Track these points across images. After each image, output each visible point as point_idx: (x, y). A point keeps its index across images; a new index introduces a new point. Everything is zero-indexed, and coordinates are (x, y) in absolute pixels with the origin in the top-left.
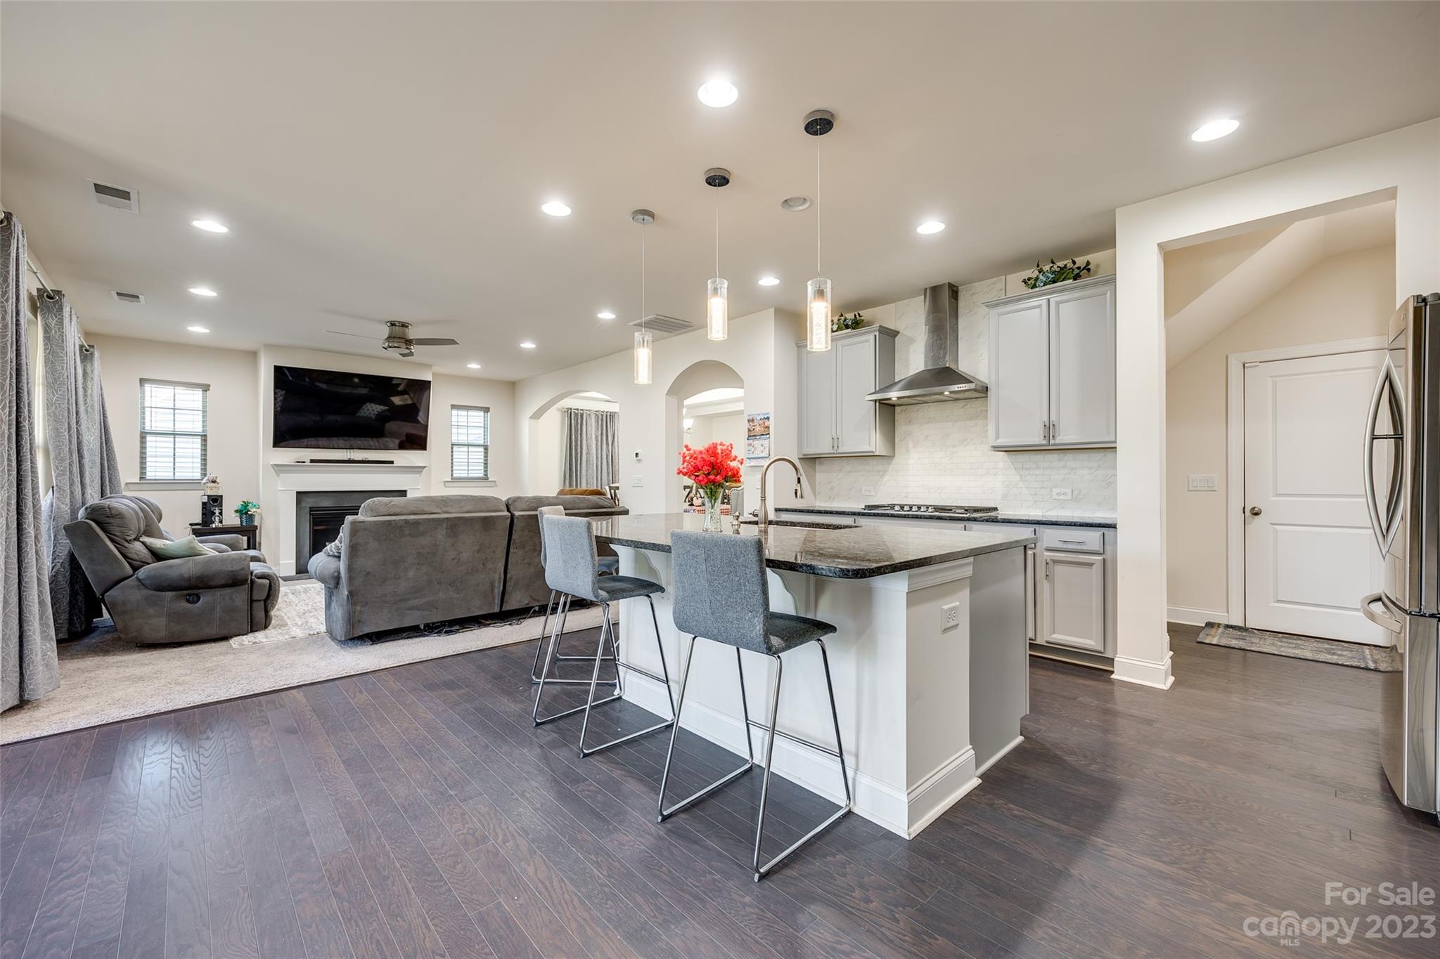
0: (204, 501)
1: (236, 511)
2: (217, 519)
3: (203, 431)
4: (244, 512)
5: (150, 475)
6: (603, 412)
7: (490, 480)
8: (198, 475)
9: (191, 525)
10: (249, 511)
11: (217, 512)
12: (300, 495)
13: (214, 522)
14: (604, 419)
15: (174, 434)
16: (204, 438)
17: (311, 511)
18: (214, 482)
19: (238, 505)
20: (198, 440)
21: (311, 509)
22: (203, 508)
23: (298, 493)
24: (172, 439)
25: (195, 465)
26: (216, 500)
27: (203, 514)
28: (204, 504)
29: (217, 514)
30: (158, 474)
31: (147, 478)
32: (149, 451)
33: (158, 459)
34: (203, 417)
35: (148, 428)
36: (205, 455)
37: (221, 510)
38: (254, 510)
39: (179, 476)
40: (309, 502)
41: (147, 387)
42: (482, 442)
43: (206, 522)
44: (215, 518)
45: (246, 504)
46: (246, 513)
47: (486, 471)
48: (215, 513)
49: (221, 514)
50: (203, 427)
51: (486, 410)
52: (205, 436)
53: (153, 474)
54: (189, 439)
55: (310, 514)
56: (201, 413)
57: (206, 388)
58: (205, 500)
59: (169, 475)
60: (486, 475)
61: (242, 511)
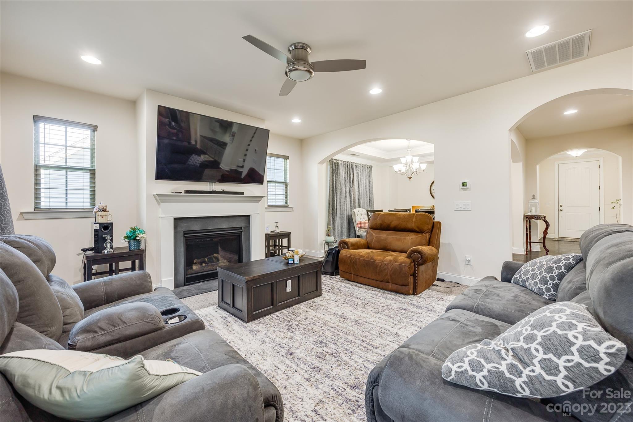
0: (95, 228)
1: (126, 237)
2: (109, 245)
3: (92, 166)
4: (133, 237)
5: (44, 205)
6: (348, 162)
7: (289, 207)
8: (87, 205)
9: (84, 250)
10: (137, 237)
11: (108, 238)
12: (177, 220)
13: (105, 248)
14: (349, 167)
15: (66, 168)
16: (93, 172)
17: (184, 234)
18: (104, 210)
19: (127, 231)
20: (87, 175)
21: (185, 233)
22: (95, 235)
23: (175, 219)
24: (65, 172)
25: (85, 196)
26: (107, 227)
27: (95, 241)
28: (96, 231)
29: (109, 241)
30: (51, 204)
31: (42, 207)
32: (43, 183)
33: (51, 191)
34: (92, 154)
35: (42, 162)
36: (94, 187)
37: (112, 236)
38: (141, 235)
39: (71, 205)
40: (184, 227)
41: (41, 125)
42: (283, 181)
43: (98, 248)
44: (106, 246)
45: (134, 230)
46: (135, 239)
47: (286, 200)
48: (107, 240)
49: (111, 240)
50: (92, 162)
51: (286, 158)
52: (94, 170)
53: (48, 204)
54: (80, 173)
55: (184, 236)
56: (90, 150)
57: (94, 128)
58: (97, 227)
59: (63, 205)
60: (286, 203)
61: (131, 237)
